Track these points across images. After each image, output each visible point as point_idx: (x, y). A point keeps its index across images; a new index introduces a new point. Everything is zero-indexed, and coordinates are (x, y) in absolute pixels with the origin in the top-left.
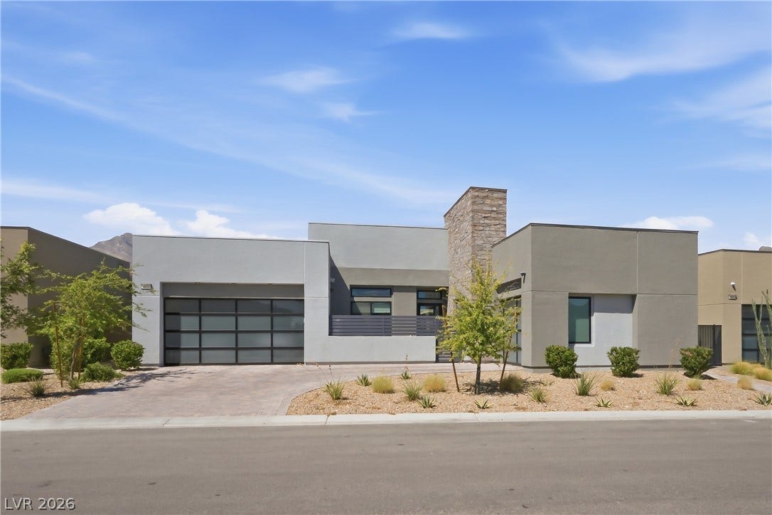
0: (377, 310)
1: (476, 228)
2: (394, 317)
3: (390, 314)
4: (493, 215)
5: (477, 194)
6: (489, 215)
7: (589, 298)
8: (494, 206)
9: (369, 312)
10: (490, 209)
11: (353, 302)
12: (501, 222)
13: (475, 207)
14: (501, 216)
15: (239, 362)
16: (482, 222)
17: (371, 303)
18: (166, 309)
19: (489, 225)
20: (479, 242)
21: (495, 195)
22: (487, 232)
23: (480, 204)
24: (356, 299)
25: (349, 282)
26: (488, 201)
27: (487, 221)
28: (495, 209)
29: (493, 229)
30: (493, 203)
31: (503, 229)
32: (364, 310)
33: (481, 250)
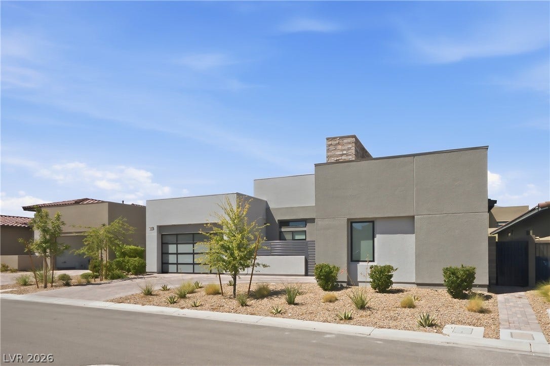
0: (297, 237)
2: (308, 241)
3: (305, 239)
5: (331, 142)
6: (340, 158)
7: (372, 222)
8: (344, 150)
9: (291, 238)
10: (341, 153)
11: (281, 232)
13: (330, 153)
14: (350, 157)
15: (195, 272)
17: (293, 232)
18: (163, 240)
21: (345, 141)
23: (333, 150)
24: (283, 230)
25: (278, 217)
26: (340, 147)
28: (345, 152)
30: (344, 148)
32: (288, 237)
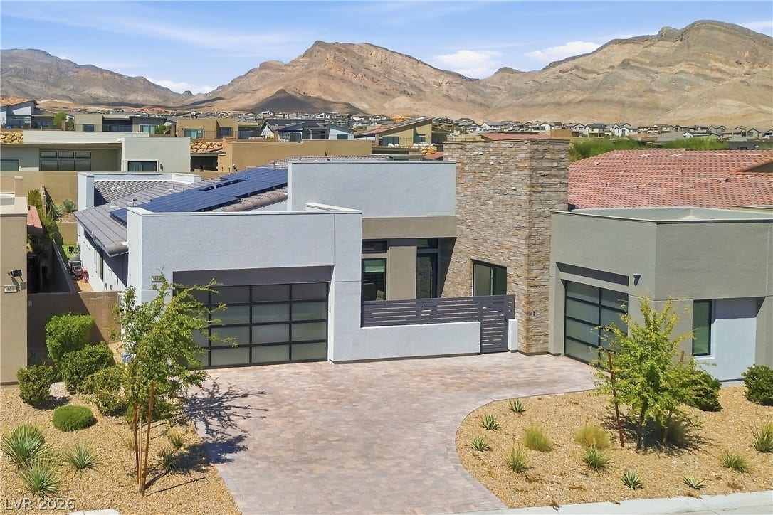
0: (368, 269)
1: (534, 190)
4: (553, 172)
5: (536, 147)
6: (549, 172)
8: (555, 161)
10: (550, 165)
12: (563, 181)
13: (534, 164)
14: (563, 172)
15: (253, 361)
16: (541, 181)
19: (548, 185)
20: (537, 207)
21: (557, 147)
22: (546, 194)
23: (539, 159)
26: (548, 155)
27: (547, 180)
28: (555, 164)
29: (553, 190)
30: (554, 157)
31: (564, 190)
33: (539, 216)
